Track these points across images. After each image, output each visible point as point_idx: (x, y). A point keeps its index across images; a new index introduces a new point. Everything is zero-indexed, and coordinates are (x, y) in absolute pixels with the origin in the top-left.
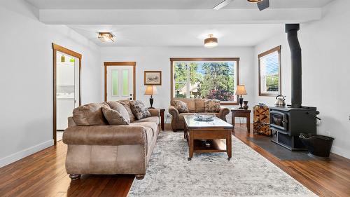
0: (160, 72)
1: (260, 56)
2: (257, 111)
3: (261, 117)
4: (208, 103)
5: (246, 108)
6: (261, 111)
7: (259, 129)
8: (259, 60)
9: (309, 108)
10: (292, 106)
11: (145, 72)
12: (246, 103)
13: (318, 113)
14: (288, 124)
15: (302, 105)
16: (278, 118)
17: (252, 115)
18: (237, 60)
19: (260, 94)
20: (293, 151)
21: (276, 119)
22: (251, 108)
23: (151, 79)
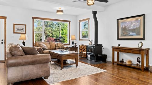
0: (25, 25)
1: (80, 21)
2: (81, 47)
3: (83, 50)
4: (58, 44)
5: (76, 46)
6: (82, 47)
7: (81, 56)
8: (79, 23)
9: (100, 45)
10: (95, 44)
11: (14, 24)
12: (76, 44)
13: (103, 46)
14: (94, 51)
15: (98, 44)
16: (90, 49)
17: (78, 49)
18: (69, 22)
19: (80, 40)
20: (96, 61)
21: (89, 50)
22: (78, 46)
23: (18, 30)
